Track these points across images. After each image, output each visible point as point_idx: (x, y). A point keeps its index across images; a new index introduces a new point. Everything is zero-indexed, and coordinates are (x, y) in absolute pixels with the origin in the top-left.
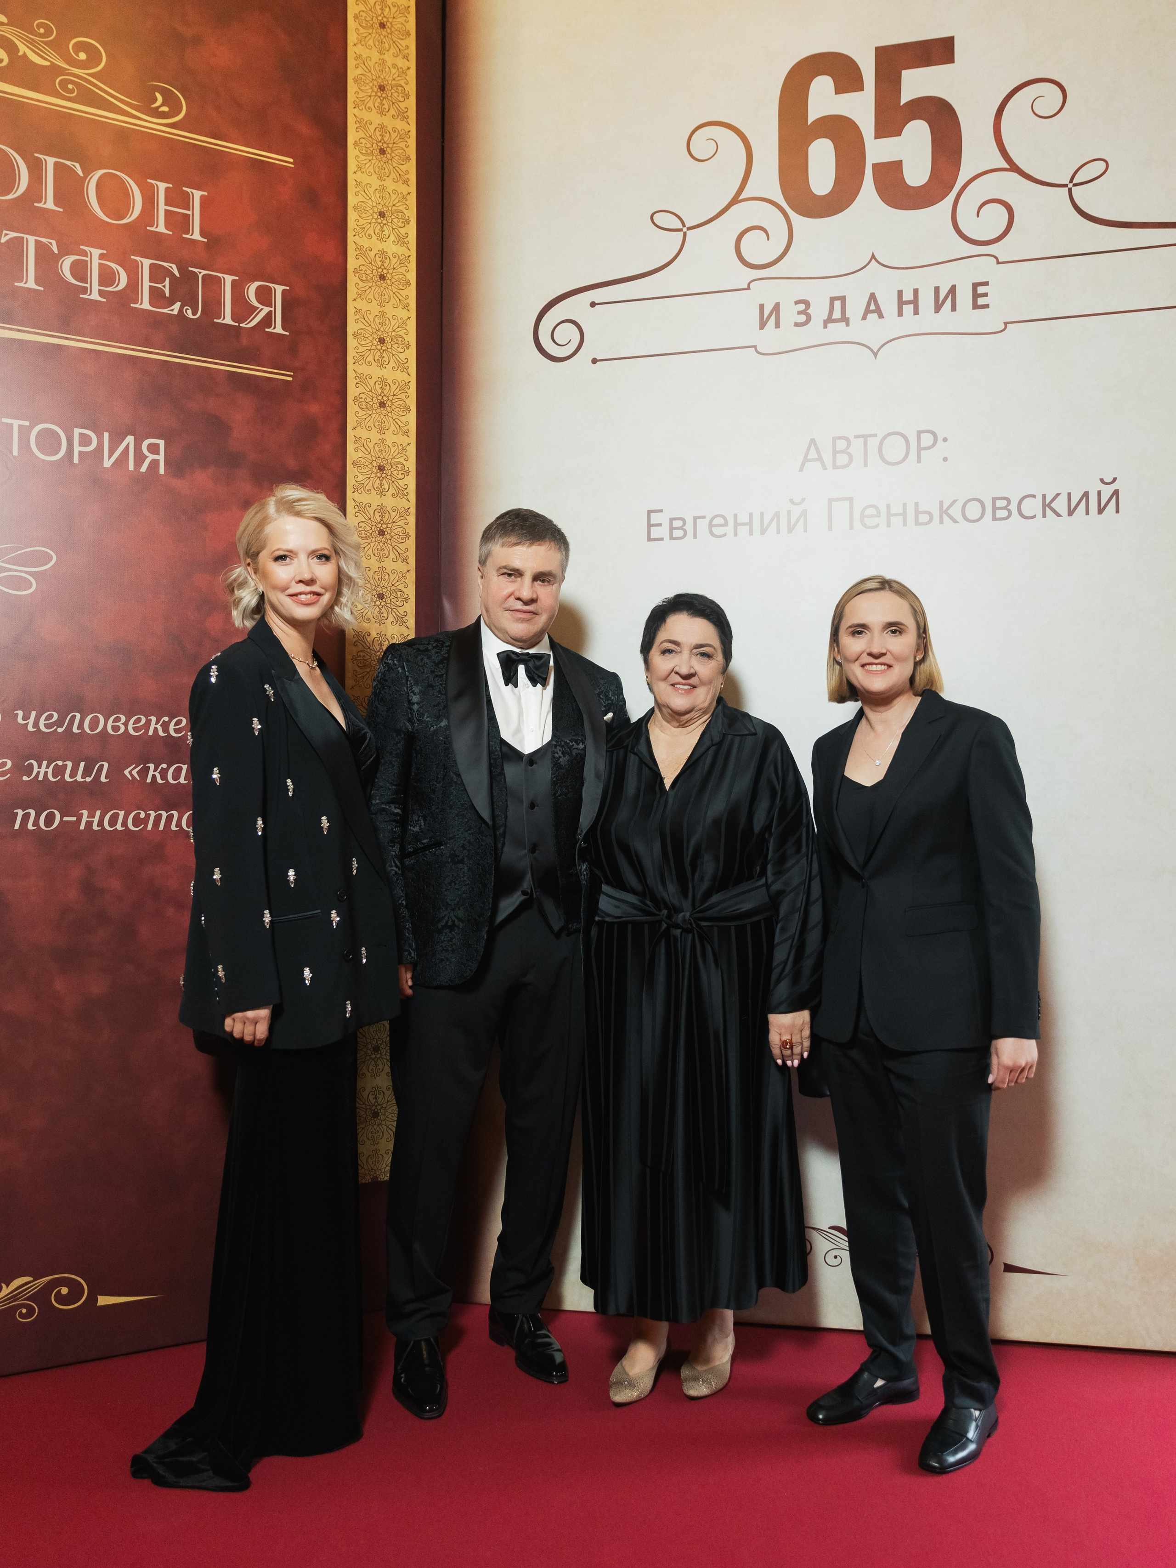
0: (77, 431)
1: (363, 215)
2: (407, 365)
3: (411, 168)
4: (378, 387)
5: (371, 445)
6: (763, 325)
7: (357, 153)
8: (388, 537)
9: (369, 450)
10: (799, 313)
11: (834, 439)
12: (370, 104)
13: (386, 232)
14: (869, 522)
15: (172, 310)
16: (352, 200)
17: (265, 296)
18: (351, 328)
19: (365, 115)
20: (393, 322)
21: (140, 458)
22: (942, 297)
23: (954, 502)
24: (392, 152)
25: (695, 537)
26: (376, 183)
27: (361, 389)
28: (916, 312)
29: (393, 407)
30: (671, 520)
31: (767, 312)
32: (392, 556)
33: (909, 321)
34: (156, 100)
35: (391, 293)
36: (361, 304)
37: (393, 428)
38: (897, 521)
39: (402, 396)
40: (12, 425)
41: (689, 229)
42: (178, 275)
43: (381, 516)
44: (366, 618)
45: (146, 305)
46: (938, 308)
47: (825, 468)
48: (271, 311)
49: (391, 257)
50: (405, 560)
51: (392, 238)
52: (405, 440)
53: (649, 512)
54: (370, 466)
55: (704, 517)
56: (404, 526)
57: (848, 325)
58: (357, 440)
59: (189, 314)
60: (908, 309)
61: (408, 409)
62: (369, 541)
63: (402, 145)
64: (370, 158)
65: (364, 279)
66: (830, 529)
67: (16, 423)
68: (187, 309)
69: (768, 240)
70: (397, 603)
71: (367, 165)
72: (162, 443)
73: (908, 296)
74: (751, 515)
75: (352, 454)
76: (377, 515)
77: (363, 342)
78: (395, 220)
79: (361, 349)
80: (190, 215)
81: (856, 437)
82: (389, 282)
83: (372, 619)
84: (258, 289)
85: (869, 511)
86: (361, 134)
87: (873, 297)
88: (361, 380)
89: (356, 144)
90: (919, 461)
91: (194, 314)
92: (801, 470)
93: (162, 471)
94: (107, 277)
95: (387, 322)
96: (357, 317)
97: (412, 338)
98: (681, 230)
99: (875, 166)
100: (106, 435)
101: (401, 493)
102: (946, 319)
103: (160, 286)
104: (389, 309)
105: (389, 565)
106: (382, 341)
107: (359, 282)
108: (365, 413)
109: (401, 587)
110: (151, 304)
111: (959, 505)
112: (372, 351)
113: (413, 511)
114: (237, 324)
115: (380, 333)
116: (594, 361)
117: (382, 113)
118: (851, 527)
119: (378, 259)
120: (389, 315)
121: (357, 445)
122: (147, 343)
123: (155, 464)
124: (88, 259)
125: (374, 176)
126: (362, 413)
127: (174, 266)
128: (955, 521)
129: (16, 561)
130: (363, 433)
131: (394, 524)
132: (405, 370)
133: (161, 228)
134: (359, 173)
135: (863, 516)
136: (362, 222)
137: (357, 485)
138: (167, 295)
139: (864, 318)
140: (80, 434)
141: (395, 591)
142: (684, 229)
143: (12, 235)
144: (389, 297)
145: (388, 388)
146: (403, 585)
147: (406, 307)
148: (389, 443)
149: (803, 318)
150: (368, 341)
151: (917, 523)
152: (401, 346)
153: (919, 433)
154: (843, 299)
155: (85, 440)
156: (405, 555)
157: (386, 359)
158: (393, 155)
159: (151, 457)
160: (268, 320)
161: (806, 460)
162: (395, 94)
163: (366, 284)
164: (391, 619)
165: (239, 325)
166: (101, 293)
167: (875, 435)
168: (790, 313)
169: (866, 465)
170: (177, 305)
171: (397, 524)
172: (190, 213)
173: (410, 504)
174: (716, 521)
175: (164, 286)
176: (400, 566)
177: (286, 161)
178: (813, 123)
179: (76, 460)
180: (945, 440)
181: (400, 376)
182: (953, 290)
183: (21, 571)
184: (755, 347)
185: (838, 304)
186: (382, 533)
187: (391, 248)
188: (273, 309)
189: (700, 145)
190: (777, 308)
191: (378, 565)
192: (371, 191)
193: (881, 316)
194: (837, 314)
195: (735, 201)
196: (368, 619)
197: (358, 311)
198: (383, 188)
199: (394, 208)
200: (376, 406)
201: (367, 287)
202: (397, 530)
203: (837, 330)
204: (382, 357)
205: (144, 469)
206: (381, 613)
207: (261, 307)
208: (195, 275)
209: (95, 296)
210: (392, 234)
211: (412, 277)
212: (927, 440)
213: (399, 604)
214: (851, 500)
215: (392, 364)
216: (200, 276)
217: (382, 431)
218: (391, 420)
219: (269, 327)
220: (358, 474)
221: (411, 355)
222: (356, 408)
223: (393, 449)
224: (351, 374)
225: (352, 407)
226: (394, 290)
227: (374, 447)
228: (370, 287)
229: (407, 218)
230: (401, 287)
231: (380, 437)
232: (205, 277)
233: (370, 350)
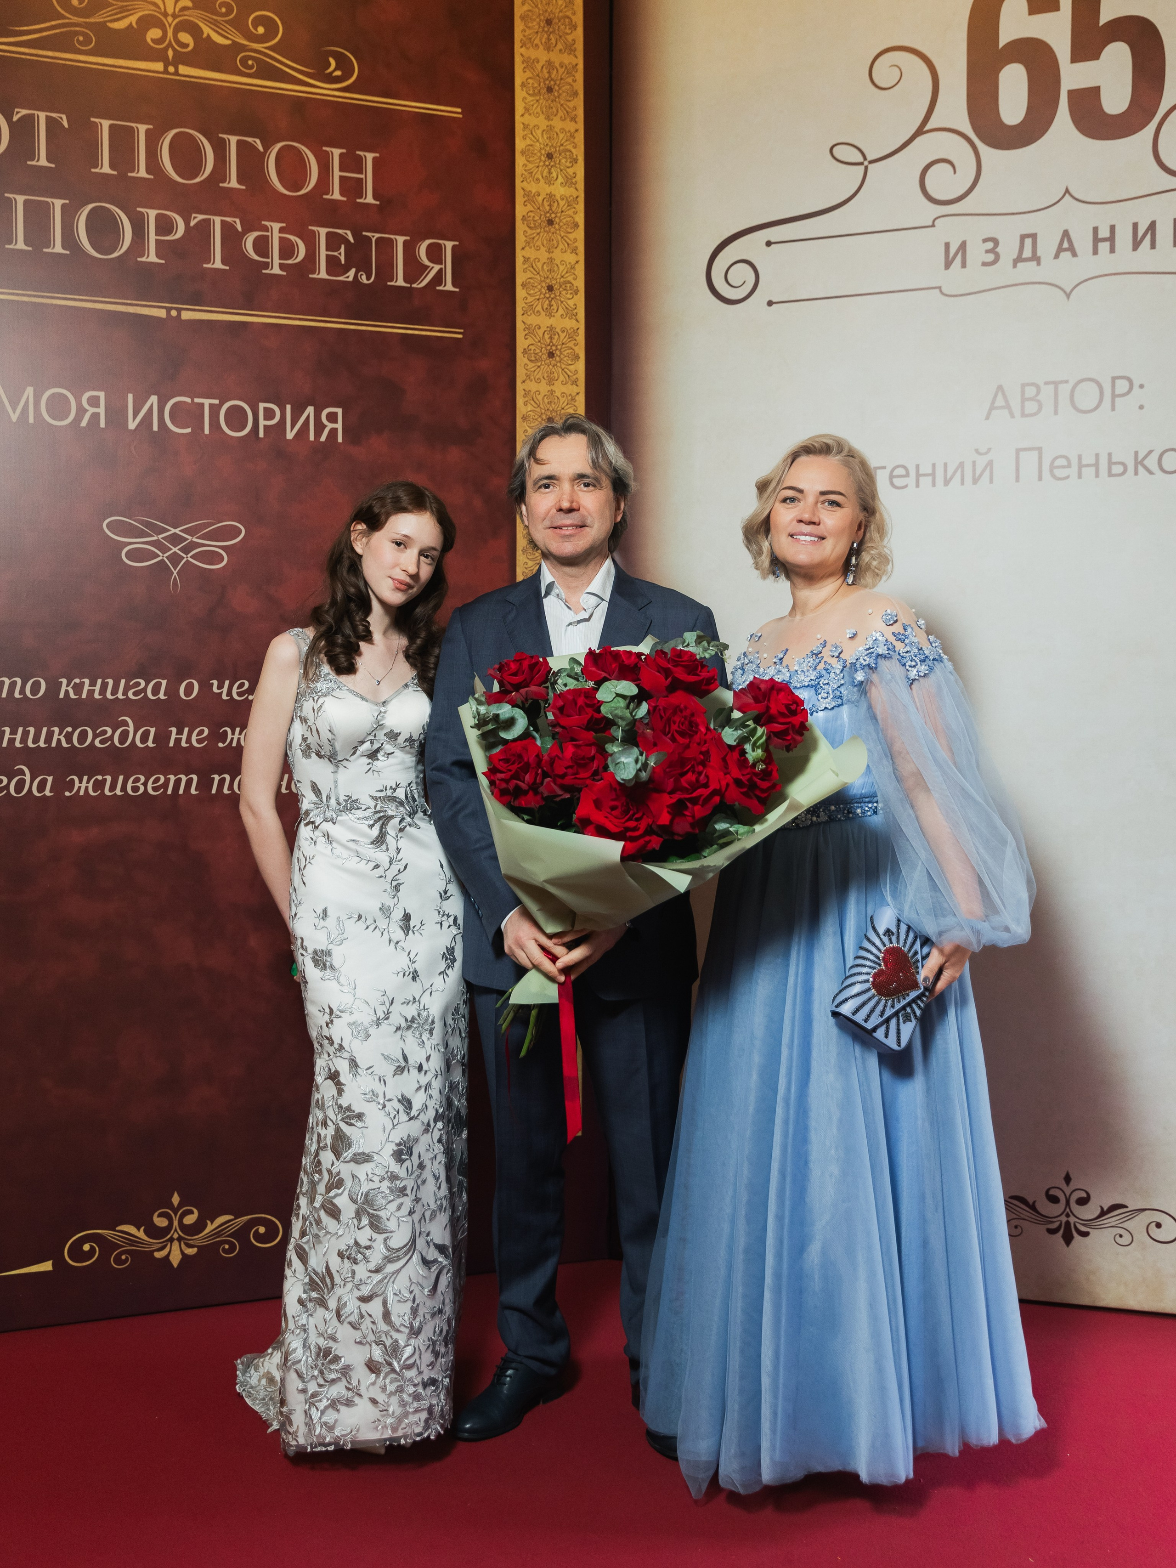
0: (262, 406)
1: (531, 159)
2: (575, 311)
3: (578, 104)
4: (547, 336)
5: (540, 397)
6: (948, 265)
7: (524, 94)
9: (538, 403)
10: (987, 251)
11: (1023, 386)
12: (537, 41)
13: (554, 175)
14: (1059, 473)
15: (348, 277)
16: (520, 144)
17: (435, 254)
18: (520, 278)
19: (532, 53)
20: (561, 268)
21: (319, 427)
22: (1140, 234)
23: (1151, 452)
24: (560, 89)
26: (543, 123)
27: (530, 341)
28: (1112, 250)
29: (562, 356)
31: (952, 251)
33: (1105, 260)
34: (329, 65)
35: (559, 238)
36: (530, 253)
37: (562, 378)
38: (1088, 472)
39: (571, 344)
40: (202, 405)
41: (871, 162)
42: (352, 241)
45: (323, 274)
46: (1136, 245)
47: (1012, 416)
48: (441, 269)
49: (559, 200)
51: (560, 179)
52: (574, 389)
55: (884, 468)
57: (1039, 264)
58: (527, 393)
59: (364, 279)
60: (1104, 247)
61: (577, 357)
63: (570, 80)
64: (538, 98)
65: (532, 225)
66: (1017, 479)
67: (207, 402)
68: (361, 275)
69: (955, 172)
71: (535, 106)
72: (339, 411)
73: (1104, 233)
74: (934, 465)
75: (521, 408)
77: (532, 292)
78: (563, 161)
79: (530, 299)
80: (362, 179)
81: (1046, 383)
82: (557, 226)
84: (429, 247)
85: (1061, 462)
86: (528, 74)
87: (1066, 234)
88: (530, 331)
89: (523, 85)
90: (1113, 409)
91: (368, 278)
92: (987, 418)
93: (340, 440)
94: (287, 250)
95: (556, 269)
96: (525, 266)
97: (580, 283)
98: (861, 164)
99: (1071, 93)
100: (288, 407)
102: (1145, 257)
103: (336, 254)
104: (557, 255)
106: (550, 288)
107: (528, 229)
108: (534, 364)
110: (328, 273)
111: (1155, 456)
112: (541, 300)
114: (409, 285)
115: (548, 281)
116: (770, 303)
117: (548, 48)
118: (1040, 479)
119: (546, 204)
120: (557, 261)
121: (526, 399)
122: (325, 312)
123: (334, 432)
124: (269, 234)
125: (542, 117)
126: (531, 365)
127: (349, 233)
128: (1151, 473)
129: (209, 536)
130: (532, 386)
132: (574, 317)
133: (336, 195)
134: (526, 115)
135: (1052, 467)
136: (530, 166)
138: (343, 262)
139: (1057, 256)
140: (265, 409)
142: (865, 163)
143: (201, 217)
144: (558, 242)
145: (556, 337)
147: (574, 251)
148: (558, 394)
149: (990, 257)
150: (536, 290)
151: (1110, 475)
152: (569, 292)
153: (1114, 379)
154: (1034, 236)
155: (269, 414)
157: (555, 307)
158: (561, 92)
159: (330, 426)
160: (439, 278)
161: (992, 407)
162: (562, 27)
163: (534, 231)
165: (411, 286)
166: (282, 266)
167: (1067, 382)
168: (977, 253)
169: (1056, 413)
170: (352, 273)
172: (363, 176)
174: (898, 472)
175: (340, 254)
177: (454, 111)
178: (1004, 46)
179: (261, 435)
180: (1141, 386)
181: (569, 323)
182: (1152, 226)
183: (213, 546)
184: (940, 288)
185: (1028, 242)
187: (559, 190)
188: (443, 266)
189: (884, 73)
190: (963, 246)
192: (539, 132)
193: (1074, 255)
194: (1027, 253)
195: (920, 132)
197: (526, 260)
198: (551, 128)
199: (562, 148)
200: (545, 357)
201: (535, 235)
203: (1027, 270)
204: (551, 305)
205: (323, 438)
207: (431, 265)
208: (369, 239)
209: (276, 270)
210: (560, 176)
211: (580, 218)
212: (1122, 386)
214: (1040, 449)
215: (561, 311)
216: (374, 240)
217: (551, 381)
218: (560, 370)
219: (440, 285)
220: (528, 428)
221: (580, 301)
222: (526, 361)
223: (562, 400)
224: (519, 326)
225: (521, 360)
226: (562, 234)
227: (543, 399)
228: (538, 234)
229: (575, 157)
230: (569, 230)
231: (549, 388)
232: (378, 240)
233: (538, 299)
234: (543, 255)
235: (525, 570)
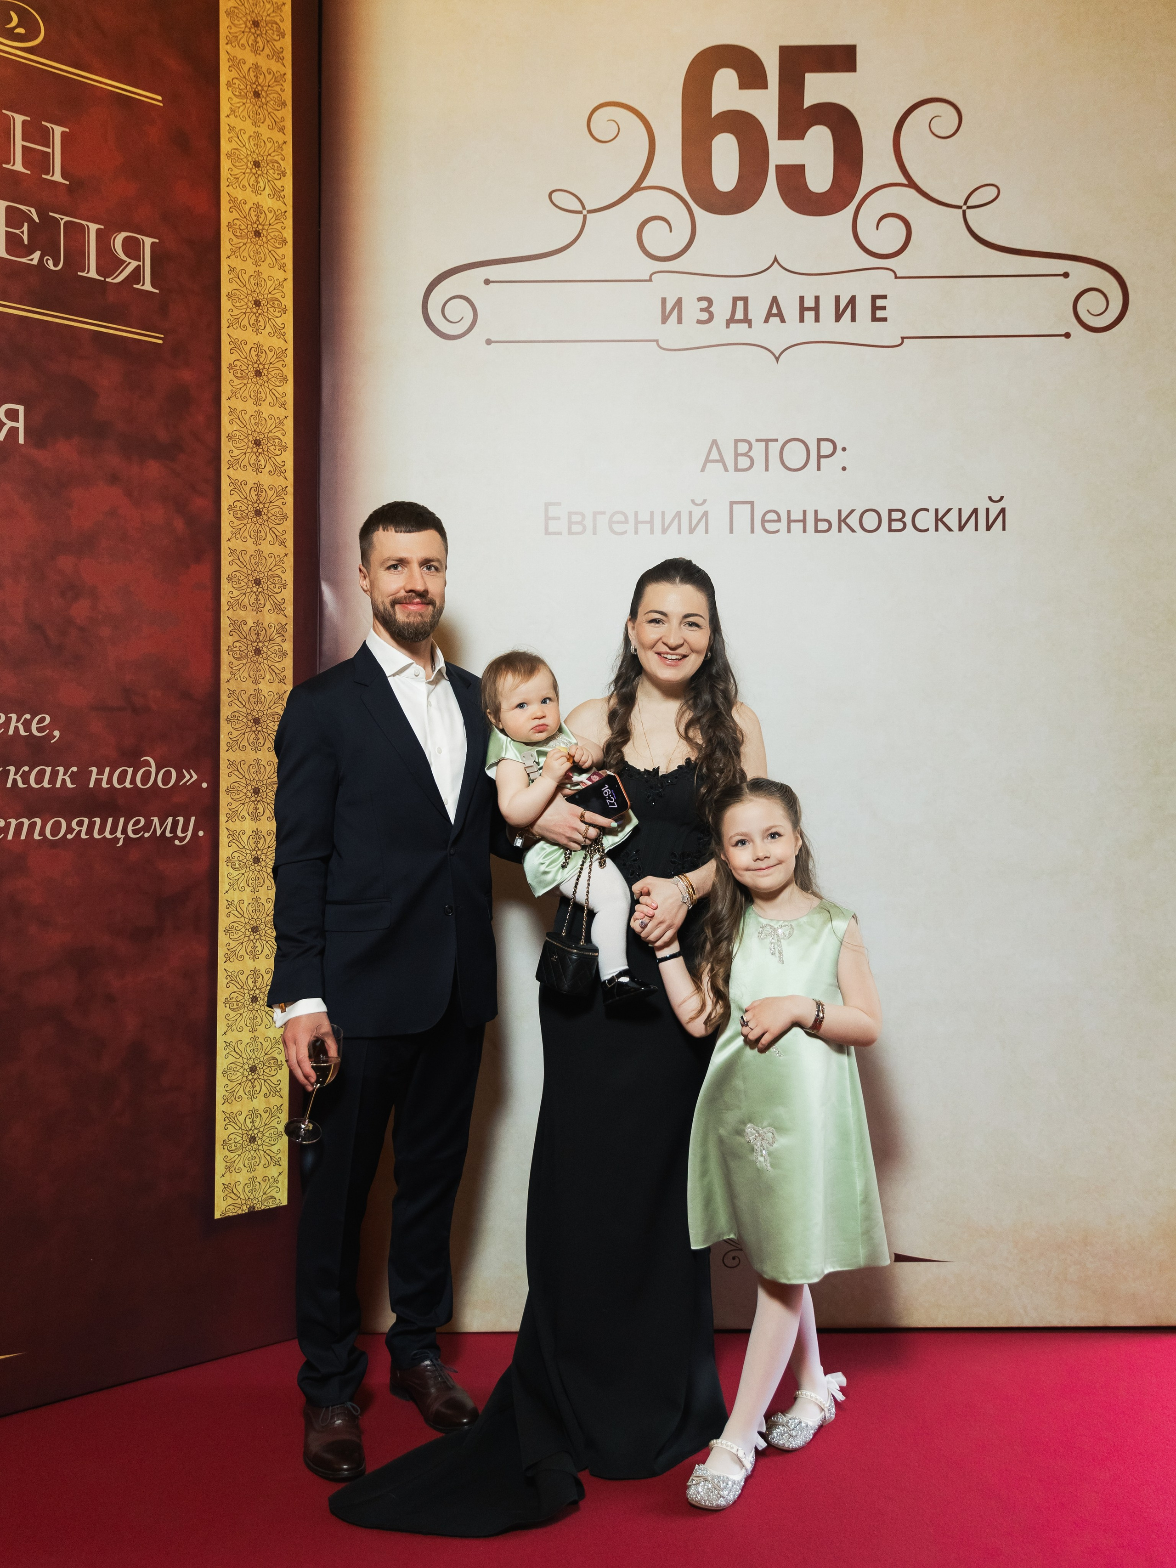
1: (237, 164)
2: (283, 330)
3: (287, 115)
4: (254, 353)
5: (247, 417)
6: (665, 319)
7: (230, 94)
8: (265, 517)
9: (244, 422)
10: (702, 310)
11: (737, 441)
12: (243, 41)
13: (262, 184)
14: (770, 526)
15: (32, 260)
16: (225, 146)
17: (133, 249)
18: (226, 288)
19: (239, 53)
20: (269, 283)
22: (842, 307)
23: (852, 511)
24: (267, 95)
25: (595, 533)
26: (250, 129)
27: (235, 356)
28: (817, 319)
29: (270, 376)
30: (570, 514)
31: (669, 307)
32: (269, 538)
33: (809, 329)
34: (11, 20)
35: (267, 252)
36: (235, 262)
37: (269, 399)
38: (797, 527)
39: (279, 365)
41: (590, 212)
42: (37, 221)
43: (258, 495)
44: (242, 605)
45: (2, 253)
46: (838, 317)
47: (726, 470)
48: (139, 266)
49: (267, 212)
50: (283, 543)
51: (268, 191)
52: (281, 413)
53: (547, 505)
54: (246, 440)
55: (604, 513)
56: (282, 506)
57: (750, 326)
58: (232, 411)
59: (50, 265)
60: (809, 316)
61: (285, 379)
62: (245, 522)
63: (278, 88)
64: (244, 101)
65: (238, 234)
66: (731, 531)
68: (47, 260)
69: (671, 231)
70: (275, 590)
71: (241, 109)
72: (21, 409)
73: (809, 303)
74: (652, 513)
75: (227, 426)
76: (253, 494)
77: (238, 304)
78: (271, 171)
79: (236, 312)
80: (50, 153)
81: (757, 440)
82: (264, 239)
83: (248, 606)
84: (126, 240)
85: (772, 516)
86: (234, 74)
87: (775, 300)
88: (236, 345)
89: (229, 84)
90: (819, 469)
91: (56, 265)
92: (703, 470)
93: (21, 441)
95: (263, 283)
96: (231, 276)
97: (288, 302)
98: (580, 212)
99: (778, 167)
101: (278, 470)
102: (845, 329)
103: (17, 231)
104: (264, 268)
105: (266, 548)
107: (233, 237)
108: (241, 382)
109: (279, 572)
110: (8, 251)
111: (855, 517)
112: (247, 315)
113: (291, 490)
114: (103, 279)
115: (255, 295)
116: (489, 342)
117: (256, 51)
118: (752, 531)
119: (253, 214)
120: (265, 276)
121: (232, 417)
122: (4, 295)
123: (13, 432)
125: (249, 122)
126: (237, 382)
127: (33, 210)
128: (853, 531)
130: (238, 405)
131: (271, 504)
132: (282, 336)
133: (19, 167)
134: (232, 117)
135: (763, 521)
136: (236, 171)
137: (232, 460)
138: (26, 242)
139: (766, 321)
141: (273, 576)
142: (584, 212)
144: (265, 256)
145: (264, 355)
146: (280, 570)
147: (283, 267)
148: (265, 415)
149: (705, 316)
150: (243, 303)
151: (817, 531)
152: (277, 310)
153: (819, 441)
154: (745, 300)
156: (283, 537)
157: (262, 323)
158: (268, 99)
159: (9, 424)
160: (136, 276)
161: (707, 460)
162: (270, 32)
163: (240, 241)
164: (268, 606)
165: (105, 279)
167: (776, 440)
168: (692, 310)
169: (767, 469)
170: (37, 255)
171: (274, 504)
172: (50, 150)
173: (287, 482)
174: (615, 518)
175: (22, 232)
176: (278, 550)
177: (154, 99)
178: (715, 116)
180: (844, 449)
181: (277, 343)
182: (852, 301)
184: (657, 341)
185: (740, 304)
186: (258, 513)
187: (267, 202)
188: (141, 263)
189: (602, 123)
190: (679, 302)
191: (254, 547)
192: (246, 137)
193: (783, 320)
194: (739, 315)
195: (637, 187)
196: (244, 606)
197: (232, 270)
198: (258, 135)
199: (269, 158)
200: (252, 375)
201: (242, 244)
202: (274, 510)
203: (739, 331)
204: (258, 321)
205: (2, 437)
206: (258, 600)
207: (128, 260)
208: (57, 222)
210: (267, 187)
211: (289, 234)
212: (826, 448)
213: (276, 590)
214: (752, 503)
215: (268, 329)
216: (62, 223)
217: (258, 402)
218: (268, 390)
219: (138, 283)
220: (233, 448)
221: (288, 319)
222: (231, 377)
223: (270, 422)
224: (225, 339)
225: (226, 376)
226: (270, 248)
227: (250, 419)
228: (245, 244)
229: (283, 169)
230: (277, 245)
231: (256, 409)
232: (66, 223)
233: (245, 313)
234: (251, 268)
235: (230, 600)
